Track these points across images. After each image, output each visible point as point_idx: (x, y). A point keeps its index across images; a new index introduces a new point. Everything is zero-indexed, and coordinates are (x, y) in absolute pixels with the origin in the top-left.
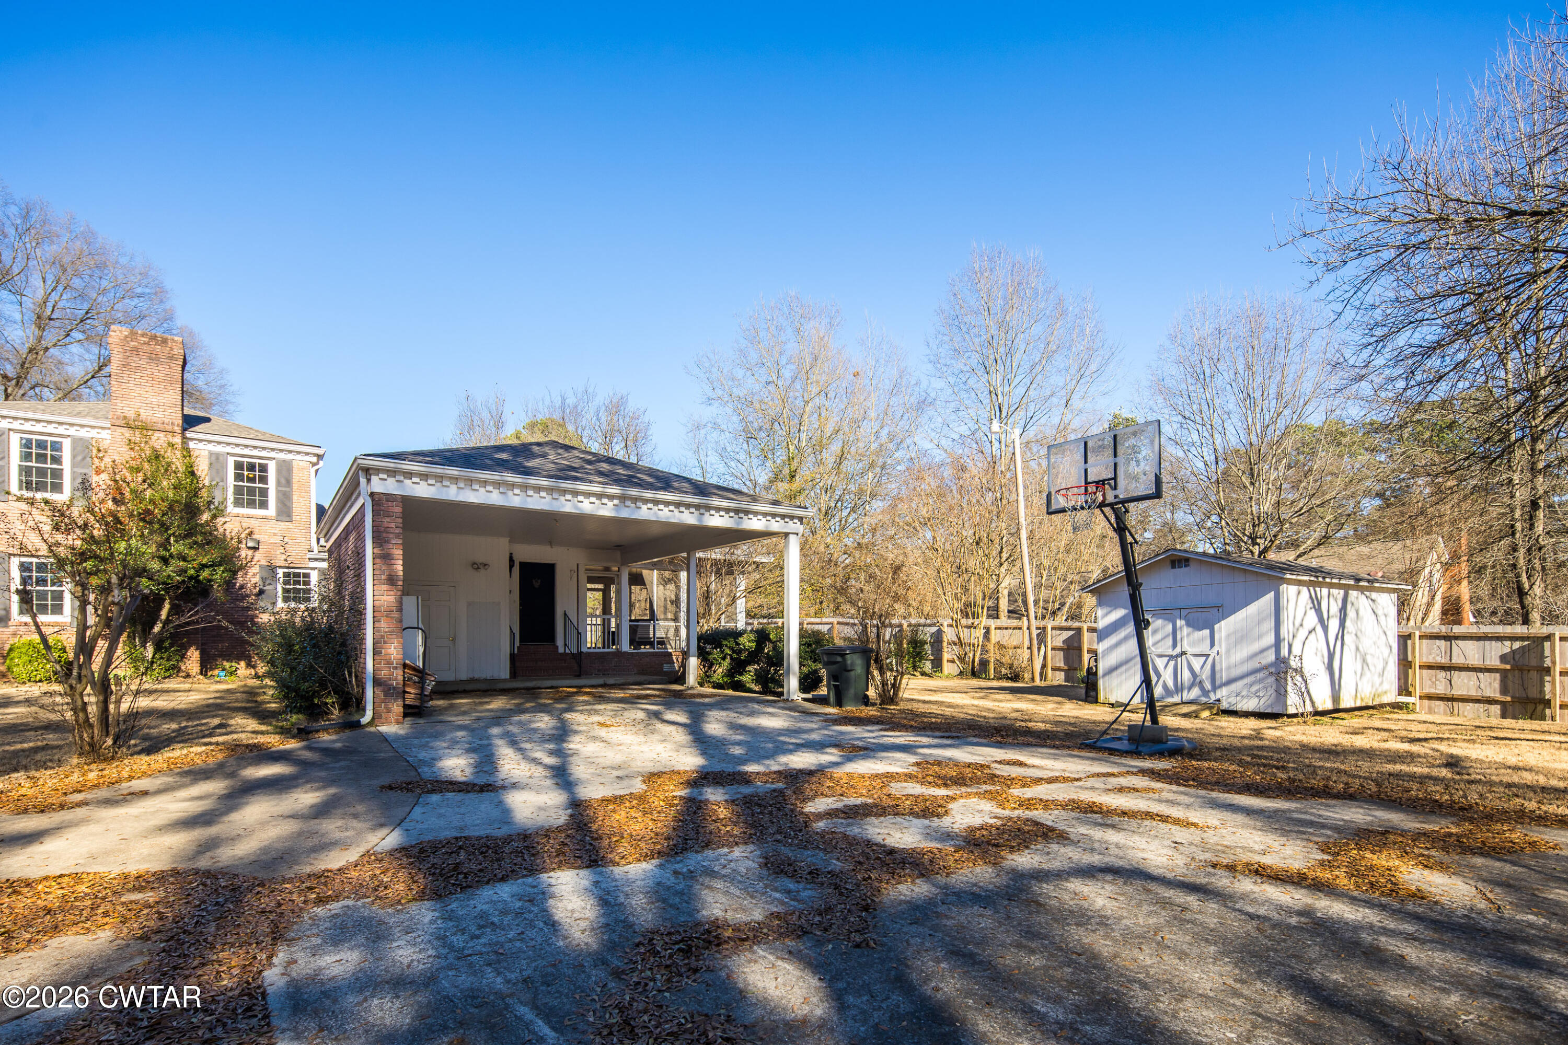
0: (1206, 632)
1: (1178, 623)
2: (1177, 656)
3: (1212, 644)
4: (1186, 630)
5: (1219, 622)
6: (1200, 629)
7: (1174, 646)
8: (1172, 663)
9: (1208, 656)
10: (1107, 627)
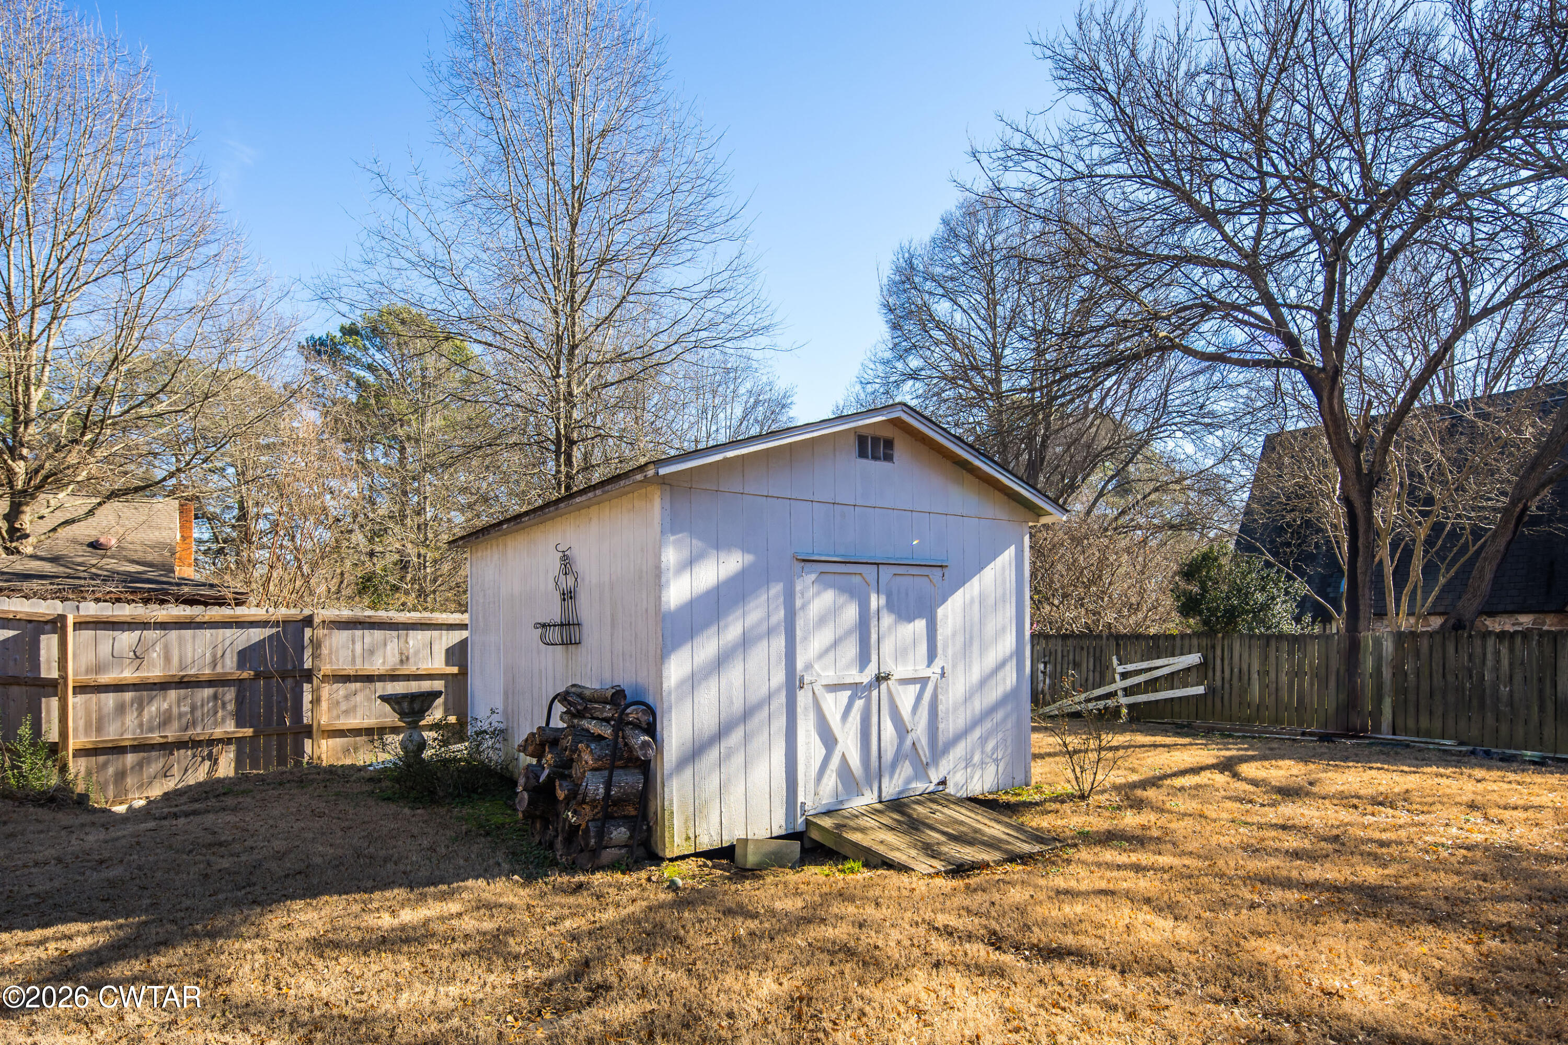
0: (920, 625)
1: (875, 601)
2: (870, 686)
3: (932, 655)
4: (887, 620)
5: (944, 600)
6: (910, 619)
7: (863, 660)
8: (859, 704)
9: (924, 681)
10: (692, 605)
